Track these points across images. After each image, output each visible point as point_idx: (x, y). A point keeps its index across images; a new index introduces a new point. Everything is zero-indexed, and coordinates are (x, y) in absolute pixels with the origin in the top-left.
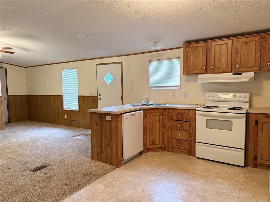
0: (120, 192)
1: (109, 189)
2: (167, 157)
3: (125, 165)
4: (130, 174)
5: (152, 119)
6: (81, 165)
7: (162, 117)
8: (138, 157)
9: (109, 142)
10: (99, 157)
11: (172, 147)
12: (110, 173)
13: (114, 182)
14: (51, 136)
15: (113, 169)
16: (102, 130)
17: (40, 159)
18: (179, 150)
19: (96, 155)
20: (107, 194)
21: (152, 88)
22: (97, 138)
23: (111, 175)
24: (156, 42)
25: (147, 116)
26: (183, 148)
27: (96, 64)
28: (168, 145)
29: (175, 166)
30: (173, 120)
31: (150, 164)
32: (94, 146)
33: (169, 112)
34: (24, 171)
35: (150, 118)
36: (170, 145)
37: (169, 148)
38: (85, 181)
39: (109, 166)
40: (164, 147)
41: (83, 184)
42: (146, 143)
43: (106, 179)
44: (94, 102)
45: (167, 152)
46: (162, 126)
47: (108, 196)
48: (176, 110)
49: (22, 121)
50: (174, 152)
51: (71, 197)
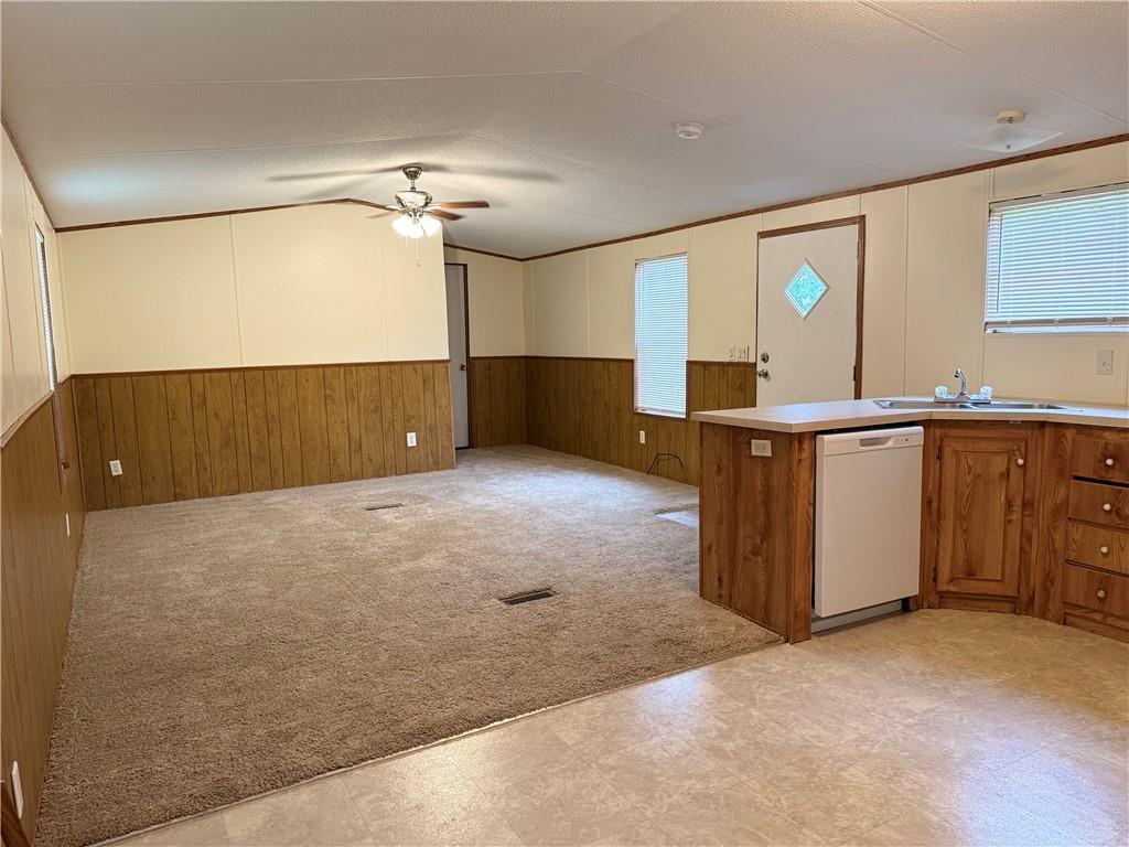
0: (772, 724)
1: (734, 704)
2: (1028, 640)
3: (822, 638)
4: (832, 671)
5: (970, 467)
6: (657, 607)
7: (1021, 462)
8: (891, 620)
9: (759, 537)
10: (724, 593)
11: (1064, 603)
12: (754, 654)
13: (759, 687)
14: (587, 502)
15: (770, 643)
16: (736, 492)
17: (537, 569)
18: (1099, 617)
19: (716, 583)
20: (723, 717)
21: (999, 330)
22: (720, 522)
23: (756, 661)
24: (1011, 120)
25: (947, 450)
26: (1117, 613)
27: (759, 233)
28: (1046, 591)
29: (1053, 681)
30: (1077, 478)
31: (934, 653)
32: (710, 548)
33: (1058, 441)
34: (483, 597)
35: (958, 462)
36: (1056, 589)
37: (1051, 606)
38: (656, 660)
39: (756, 631)
40: (1024, 598)
41: (649, 669)
42: (935, 569)
43: (735, 670)
44: (741, 384)
45: (1036, 622)
46: (1017, 504)
47: (724, 726)
48: (1098, 433)
49: (509, 443)
50: (1073, 625)
51: (602, 698)
